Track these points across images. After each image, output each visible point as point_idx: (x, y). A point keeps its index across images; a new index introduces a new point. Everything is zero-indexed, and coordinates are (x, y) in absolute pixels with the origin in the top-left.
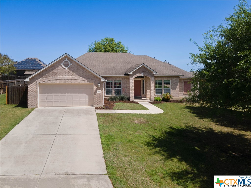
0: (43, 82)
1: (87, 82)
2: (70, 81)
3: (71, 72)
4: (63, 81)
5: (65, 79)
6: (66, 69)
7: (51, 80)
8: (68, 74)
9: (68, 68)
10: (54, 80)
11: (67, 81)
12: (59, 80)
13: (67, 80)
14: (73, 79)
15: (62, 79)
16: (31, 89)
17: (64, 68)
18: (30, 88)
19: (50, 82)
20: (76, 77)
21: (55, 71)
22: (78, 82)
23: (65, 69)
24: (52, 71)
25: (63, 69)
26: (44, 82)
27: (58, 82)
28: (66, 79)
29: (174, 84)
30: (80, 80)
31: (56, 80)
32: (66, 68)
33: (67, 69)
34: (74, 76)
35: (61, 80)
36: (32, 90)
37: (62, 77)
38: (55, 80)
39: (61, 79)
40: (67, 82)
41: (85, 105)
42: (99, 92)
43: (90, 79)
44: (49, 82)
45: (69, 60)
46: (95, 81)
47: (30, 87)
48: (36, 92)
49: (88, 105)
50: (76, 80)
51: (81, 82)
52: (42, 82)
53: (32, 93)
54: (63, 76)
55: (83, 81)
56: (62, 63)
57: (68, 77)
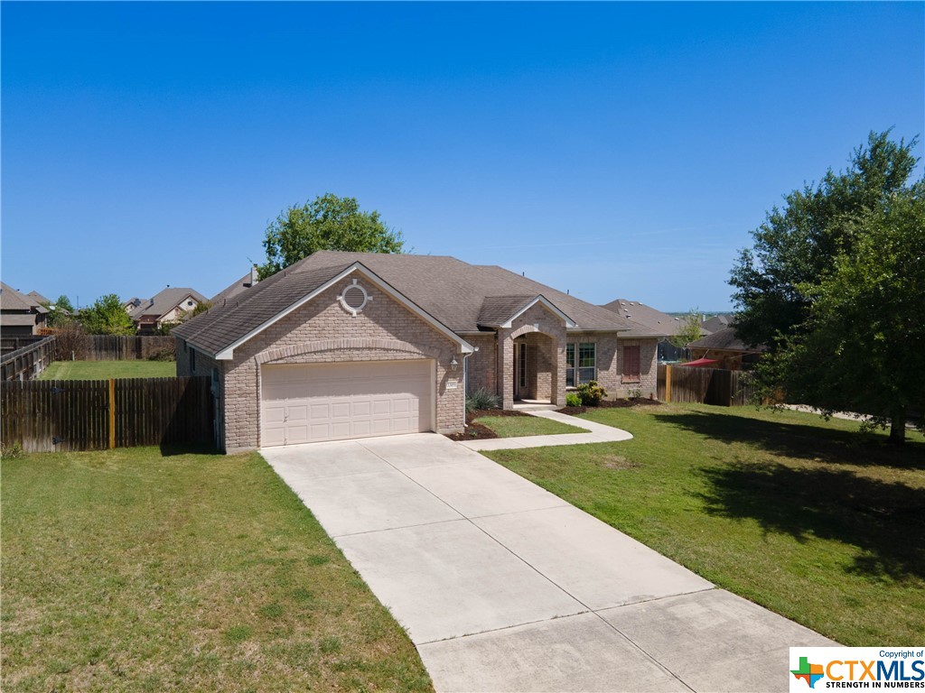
0: (278, 360)
1: (416, 356)
2: (365, 356)
3: (370, 325)
4: (344, 356)
5: (350, 349)
6: (355, 315)
7: (305, 353)
8: (361, 331)
9: (360, 310)
10: (315, 352)
11: (356, 355)
12: (330, 350)
13: (358, 352)
14: (376, 349)
15: (341, 349)
16: (238, 385)
17: (347, 312)
18: (234, 382)
19: (302, 361)
20: (386, 339)
21: (318, 320)
22: (390, 355)
23: (351, 314)
24: (309, 322)
25: (345, 315)
26: (281, 359)
27: (328, 357)
28: (354, 348)
29: (605, 353)
30: (397, 350)
31: (321, 351)
32: (354, 311)
33: (358, 314)
34: (378, 338)
35: (339, 352)
36: (240, 389)
37: (342, 341)
38: (318, 352)
39: (337, 349)
40: (358, 359)
41: (407, 431)
42: (452, 385)
43: (427, 348)
44: (299, 359)
45: (363, 285)
46: (441, 353)
47: (230, 380)
48: (255, 395)
49: (417, 430)
50: (384, 349)
51: (400, 356)
52: (275, 360)
53: (239, 399)
54: (345, 339)
55: (406, 351)
56: (341, 295)
57: (359, 341)
